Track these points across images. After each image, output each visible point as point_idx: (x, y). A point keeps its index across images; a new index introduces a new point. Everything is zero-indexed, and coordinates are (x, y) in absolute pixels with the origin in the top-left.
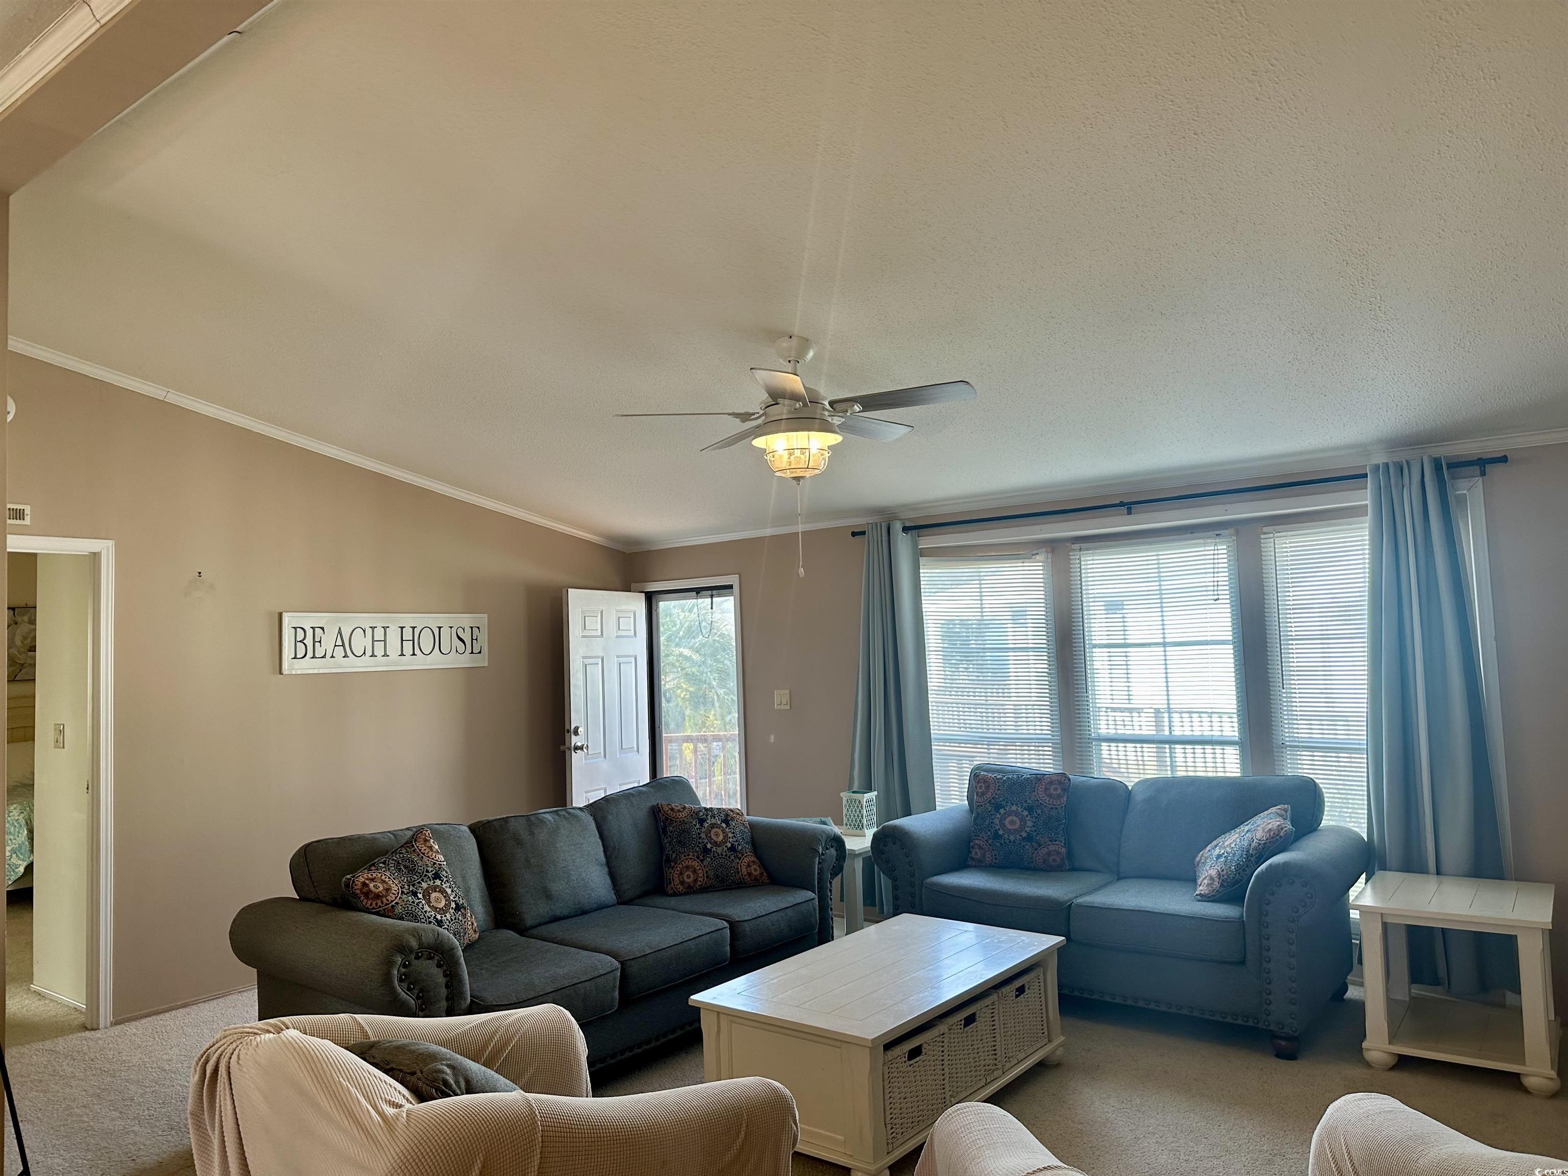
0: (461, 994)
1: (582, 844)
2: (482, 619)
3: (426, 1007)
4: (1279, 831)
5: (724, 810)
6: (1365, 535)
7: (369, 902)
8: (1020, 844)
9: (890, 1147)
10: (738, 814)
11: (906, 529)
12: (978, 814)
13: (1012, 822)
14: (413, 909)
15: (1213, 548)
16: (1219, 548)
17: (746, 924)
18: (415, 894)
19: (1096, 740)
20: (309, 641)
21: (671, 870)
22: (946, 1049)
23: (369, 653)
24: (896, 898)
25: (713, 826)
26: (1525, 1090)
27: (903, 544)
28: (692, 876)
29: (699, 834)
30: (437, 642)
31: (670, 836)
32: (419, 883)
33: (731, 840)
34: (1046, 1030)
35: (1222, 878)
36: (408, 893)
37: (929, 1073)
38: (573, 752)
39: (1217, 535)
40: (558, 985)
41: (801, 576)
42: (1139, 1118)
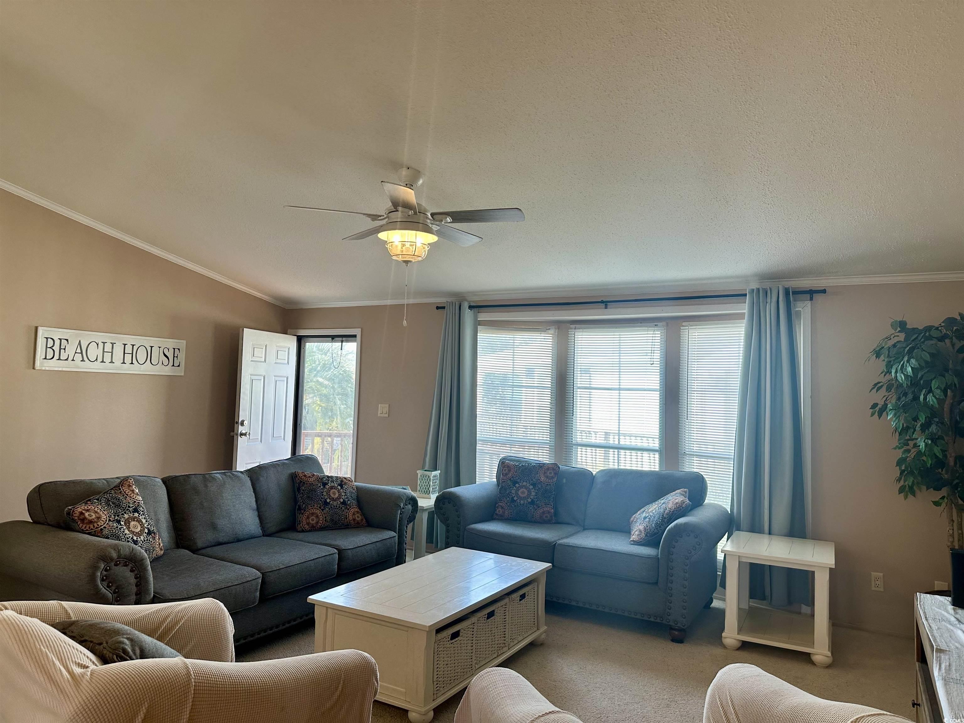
0: (147, 591)
1: (240, 495)
2: (182, 344)
3: (120, 599)
4: (682, 504)
5: (340, 478)
6: (742, 331)
7: (84, 526)
8: (527, 506)
9: (435, 696)
10: (349, 481)
11: (470, 307)
12: (502, 487)
13: (523, 493)
14: (117, 532)
15: (652, 333)
16: (656, 333)
17: (349, 552)
18: (119, 522)
19: (575, 445)
20: (56, 348)
21: (301, 515)
22: (475, 633)
23: (100, 359)
24: (447, 537)
25: (332, 488)
26: (813, 663)
27: (468, 316)
28: (315, 520)
29: (322, 492)
30: (149, 356)
31: (302, 493)
32: (122, 514)
33: (343, 497)
34: (536, 623)
35: (646, 531)
36: (114, 521)
37: (463, 648)
38: (239, 437)
39: (655, 325)
40: (218, 587)
41: (404, 325)
42: (591, 678)
